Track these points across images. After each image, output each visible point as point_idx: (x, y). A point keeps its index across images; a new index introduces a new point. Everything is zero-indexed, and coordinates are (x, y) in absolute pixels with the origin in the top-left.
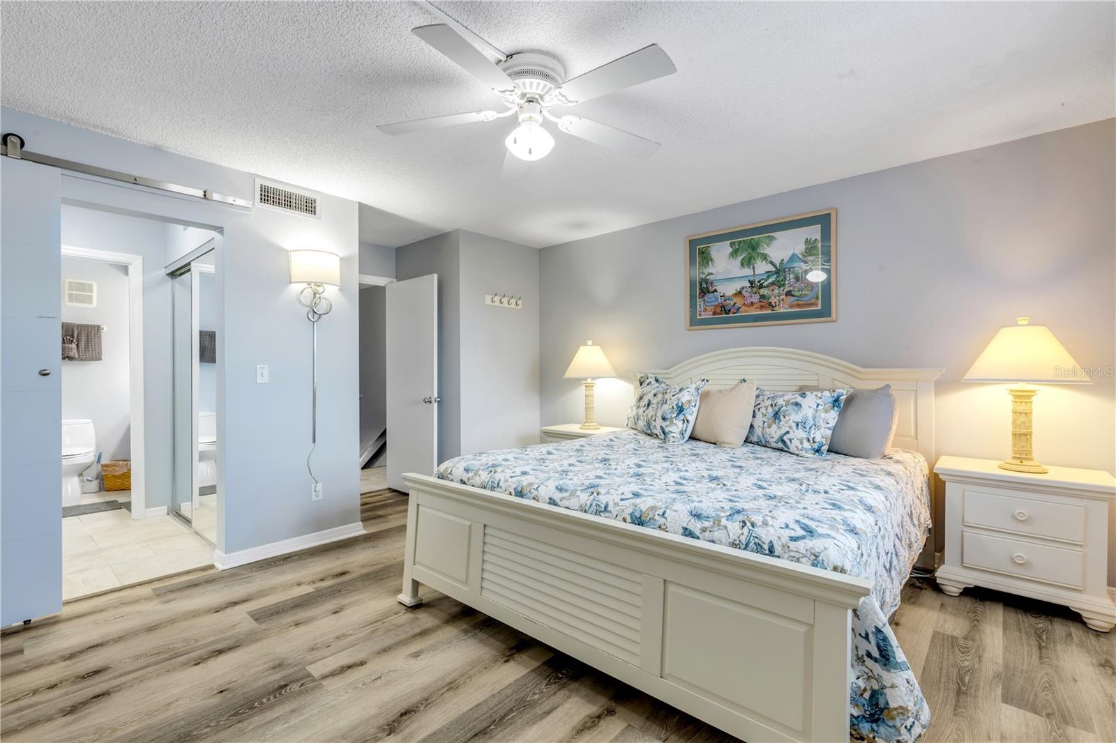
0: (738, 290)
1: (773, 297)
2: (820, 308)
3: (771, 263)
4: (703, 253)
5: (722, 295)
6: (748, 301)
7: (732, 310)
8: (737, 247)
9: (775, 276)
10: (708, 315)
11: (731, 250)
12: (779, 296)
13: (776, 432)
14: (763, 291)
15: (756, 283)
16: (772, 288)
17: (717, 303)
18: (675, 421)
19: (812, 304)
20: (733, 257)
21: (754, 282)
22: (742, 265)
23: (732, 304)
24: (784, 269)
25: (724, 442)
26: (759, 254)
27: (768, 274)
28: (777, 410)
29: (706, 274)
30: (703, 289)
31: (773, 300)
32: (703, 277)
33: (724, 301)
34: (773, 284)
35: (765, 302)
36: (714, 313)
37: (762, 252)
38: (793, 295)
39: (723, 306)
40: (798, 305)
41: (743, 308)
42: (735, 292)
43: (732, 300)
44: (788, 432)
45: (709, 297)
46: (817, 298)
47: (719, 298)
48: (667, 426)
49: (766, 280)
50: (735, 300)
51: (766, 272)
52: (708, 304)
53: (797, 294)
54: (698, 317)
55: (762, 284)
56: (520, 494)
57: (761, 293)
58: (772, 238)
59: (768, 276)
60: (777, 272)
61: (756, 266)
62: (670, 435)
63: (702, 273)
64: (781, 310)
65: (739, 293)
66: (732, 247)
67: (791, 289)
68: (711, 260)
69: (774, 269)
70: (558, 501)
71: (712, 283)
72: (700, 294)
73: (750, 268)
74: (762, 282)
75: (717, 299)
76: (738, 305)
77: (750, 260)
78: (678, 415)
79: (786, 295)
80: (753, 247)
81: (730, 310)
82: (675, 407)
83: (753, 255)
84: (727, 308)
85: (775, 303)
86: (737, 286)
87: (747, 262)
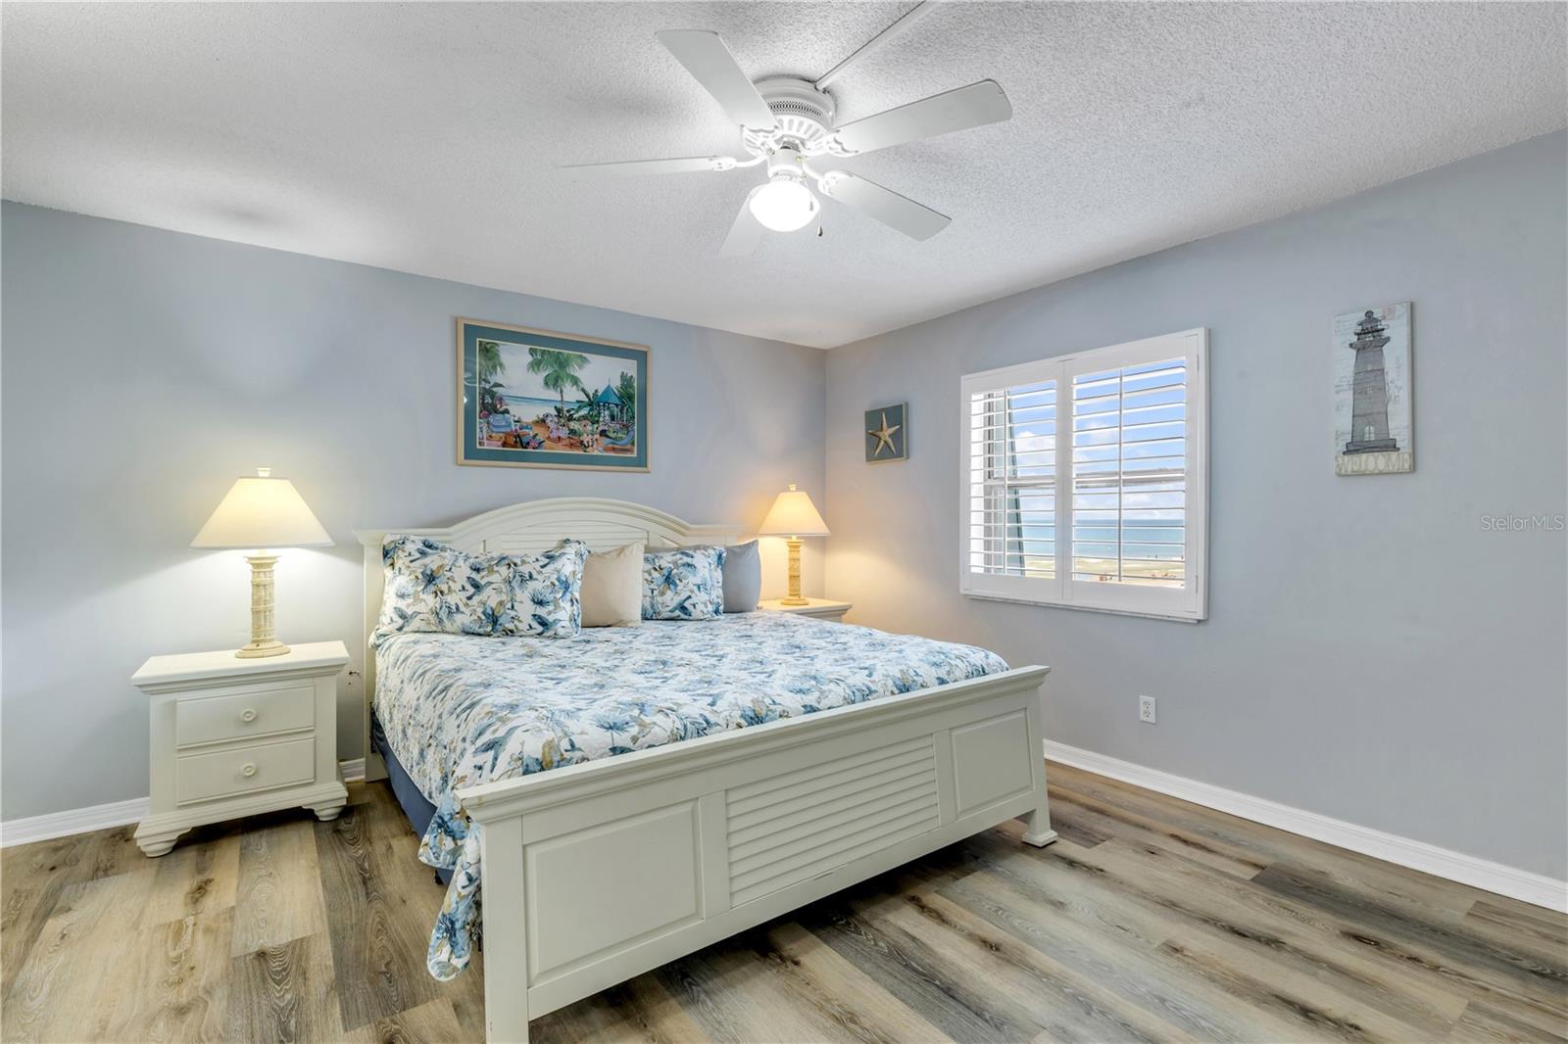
0: (541, 417)
1: (585, 435)
2: (635, 455)
3: (583, 390)
4: (487, 350)
5: (516, 419)
6: (554, 435)
7: (532, 444)
8: (539, 358)
9: (588, 409)
10: (494, 446)
11: (530, 359)
12: (593, 435)
13: (672, 599)
14: (573, 425)
15: (565, 412)
16: (584, 422)
17: (508, 430)
18: (562, 604)
19: (627, 450)
20: (533, 370)
21: (562, 410)
22: (546, 384)
23: (532, 434)
24: (598, 403)
25: (631, 621)
26: (568, 375)
27: (578, 405)
28: (667, 574)
29: (492, 384)
30: (489, 404)
31: (586, 439)
32: (487, 386)
33: (521, 429)
34: (584, 417)
35: (575, 440)
36: (504, 444)
37: (572, 373)
38: (608, 437)
39: (518, 436)
40: (614, 449)
41: (547, 443)
42: (536, 419)
43: (531, 428)
44: (689, 597)
45: (495, 419)
46: (633, 444)
47: (513, 423)
48: (549, 613)
49: (577, 412)
50: (536, 430)
51: (578, 402)
52: (495, 430)
53: (612, 435)
54: (478, 447)
55: (571, 415)
56: (756, 719)
57: (572, 428)
58: (585, 360)
59: (579, 407)
60: (590, 404)
61: (565, 390)
62: (559, 625)
63: (484, 380)
64: (595, 452)
65: (542, 422)
66: (532, 354)
67: (606, 428)
68: (501, 365)
69: (587, 400)
70: (815, 705)
71: (501, 399)
72: (481, 412)
73: (556, 390)
74: (572, 412)
75: (509, 425)
76: (540, 438)
77: (556, 380)
78: (564, 593)
79: (601, 435)
80: (562, 363)
81: (528, 443)
82: (557, 583)
83: (562, 374)
84: (525, 440)
85: (588, 442)
86: (540, 411)
87: (553, 382)
